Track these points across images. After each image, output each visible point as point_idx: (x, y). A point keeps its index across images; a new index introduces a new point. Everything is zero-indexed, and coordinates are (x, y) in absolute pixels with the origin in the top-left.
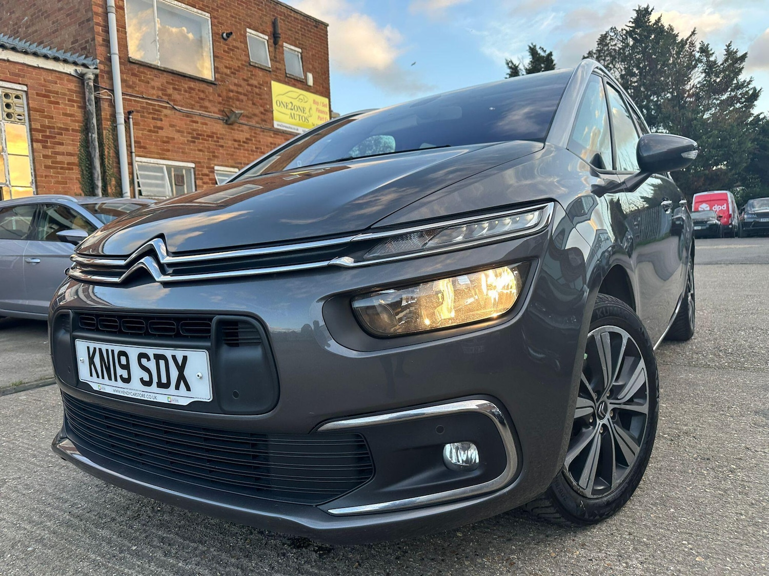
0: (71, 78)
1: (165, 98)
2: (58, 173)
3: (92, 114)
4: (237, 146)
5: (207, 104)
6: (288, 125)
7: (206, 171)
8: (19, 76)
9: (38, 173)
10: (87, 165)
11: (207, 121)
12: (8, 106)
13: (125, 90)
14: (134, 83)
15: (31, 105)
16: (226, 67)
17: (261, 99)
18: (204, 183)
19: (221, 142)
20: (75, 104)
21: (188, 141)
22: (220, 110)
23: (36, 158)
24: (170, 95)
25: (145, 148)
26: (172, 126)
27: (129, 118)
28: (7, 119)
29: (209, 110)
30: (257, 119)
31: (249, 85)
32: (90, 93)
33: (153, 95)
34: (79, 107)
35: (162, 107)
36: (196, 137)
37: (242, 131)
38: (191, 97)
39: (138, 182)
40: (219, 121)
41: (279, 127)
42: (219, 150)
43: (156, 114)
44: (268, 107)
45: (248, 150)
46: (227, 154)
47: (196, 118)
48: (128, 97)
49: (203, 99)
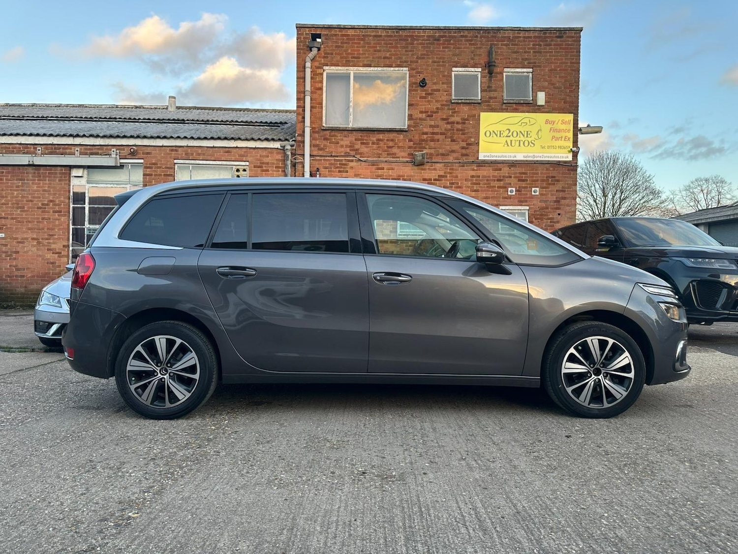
0: (279, 151)
1: (353, 153)
5: (395, 150)
6: (500, 154)
8: (243, 156)
13: (317, 153)
14: (325, 146)
15: (250, 175)
16: (421, 112)
17: (463, 134)
22: (409, 154)
24: (357, 150)
26: (357, 175)
27: (317, 174)
29: (397, 156)
30: (455, 155)
31: (448, 123)
32: (287, 160)
33: (341, 152)
35: (349, 161)
37: (435, 169)
38: (379, 147)
40: (407, 163)
41: (486, 158)
43: (342, 168)
44: (474, 140)
47: (382, 165)
48: (319, 158)
49: (391, 147)
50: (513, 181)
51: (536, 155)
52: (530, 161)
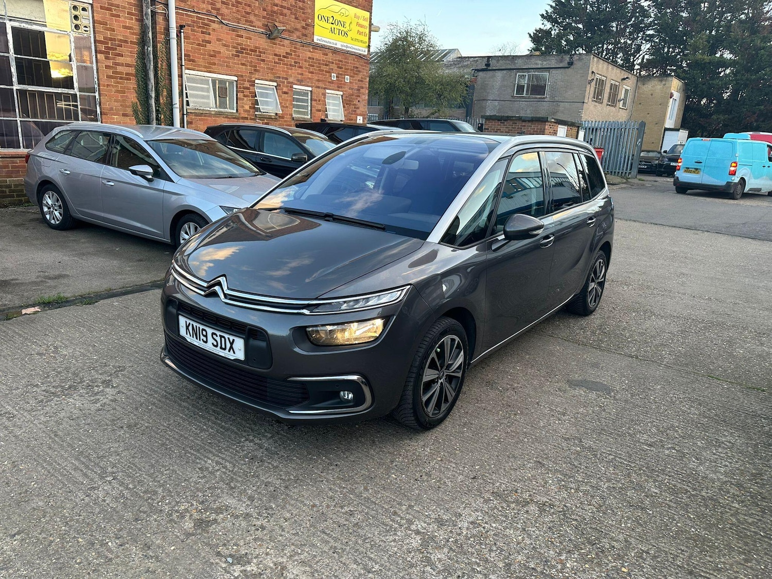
1: (214, 12)
2: (118, 83)
3: (148, 28)
4: (277, 61)
5: (252, 18)
6: (327, 40)
7: (247, 84)
9: (101, 83)
10: (143, 76)
11: (251, 35)
12: (76, 17)
13: (178, 4)
15: (95, 18)
17: (303, 13)
18: (245, 96)
19: (263, 56)
20: (133, 17)
21: (233, 55)
22: (263, 25)
23: (100, 68)
24: (218, 9)
25: (193, 61)
26: (219, 40)
27: (180, 32)
28: (75, 30)
29: (254, 24)
30: (298, 33)
32: (148, 7)
33: (203, 9)
34: (137, 20)
35: (211, 21)
36: (240, 51)
37: (283, 46)
38: (238, 11)
39: (186, 93)
40: (262, 35)
41: (318, 42)
42: (260, 64)
43: (205, 28)
44: (310, 21)
45: (287, 65)
46: (267, 68)
47: (242, 33)
48: (181, 11)
49: (248, 13)
50: (334, 66)
51: (349, 45)
52: (345, 50)
